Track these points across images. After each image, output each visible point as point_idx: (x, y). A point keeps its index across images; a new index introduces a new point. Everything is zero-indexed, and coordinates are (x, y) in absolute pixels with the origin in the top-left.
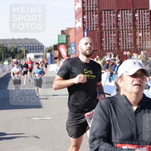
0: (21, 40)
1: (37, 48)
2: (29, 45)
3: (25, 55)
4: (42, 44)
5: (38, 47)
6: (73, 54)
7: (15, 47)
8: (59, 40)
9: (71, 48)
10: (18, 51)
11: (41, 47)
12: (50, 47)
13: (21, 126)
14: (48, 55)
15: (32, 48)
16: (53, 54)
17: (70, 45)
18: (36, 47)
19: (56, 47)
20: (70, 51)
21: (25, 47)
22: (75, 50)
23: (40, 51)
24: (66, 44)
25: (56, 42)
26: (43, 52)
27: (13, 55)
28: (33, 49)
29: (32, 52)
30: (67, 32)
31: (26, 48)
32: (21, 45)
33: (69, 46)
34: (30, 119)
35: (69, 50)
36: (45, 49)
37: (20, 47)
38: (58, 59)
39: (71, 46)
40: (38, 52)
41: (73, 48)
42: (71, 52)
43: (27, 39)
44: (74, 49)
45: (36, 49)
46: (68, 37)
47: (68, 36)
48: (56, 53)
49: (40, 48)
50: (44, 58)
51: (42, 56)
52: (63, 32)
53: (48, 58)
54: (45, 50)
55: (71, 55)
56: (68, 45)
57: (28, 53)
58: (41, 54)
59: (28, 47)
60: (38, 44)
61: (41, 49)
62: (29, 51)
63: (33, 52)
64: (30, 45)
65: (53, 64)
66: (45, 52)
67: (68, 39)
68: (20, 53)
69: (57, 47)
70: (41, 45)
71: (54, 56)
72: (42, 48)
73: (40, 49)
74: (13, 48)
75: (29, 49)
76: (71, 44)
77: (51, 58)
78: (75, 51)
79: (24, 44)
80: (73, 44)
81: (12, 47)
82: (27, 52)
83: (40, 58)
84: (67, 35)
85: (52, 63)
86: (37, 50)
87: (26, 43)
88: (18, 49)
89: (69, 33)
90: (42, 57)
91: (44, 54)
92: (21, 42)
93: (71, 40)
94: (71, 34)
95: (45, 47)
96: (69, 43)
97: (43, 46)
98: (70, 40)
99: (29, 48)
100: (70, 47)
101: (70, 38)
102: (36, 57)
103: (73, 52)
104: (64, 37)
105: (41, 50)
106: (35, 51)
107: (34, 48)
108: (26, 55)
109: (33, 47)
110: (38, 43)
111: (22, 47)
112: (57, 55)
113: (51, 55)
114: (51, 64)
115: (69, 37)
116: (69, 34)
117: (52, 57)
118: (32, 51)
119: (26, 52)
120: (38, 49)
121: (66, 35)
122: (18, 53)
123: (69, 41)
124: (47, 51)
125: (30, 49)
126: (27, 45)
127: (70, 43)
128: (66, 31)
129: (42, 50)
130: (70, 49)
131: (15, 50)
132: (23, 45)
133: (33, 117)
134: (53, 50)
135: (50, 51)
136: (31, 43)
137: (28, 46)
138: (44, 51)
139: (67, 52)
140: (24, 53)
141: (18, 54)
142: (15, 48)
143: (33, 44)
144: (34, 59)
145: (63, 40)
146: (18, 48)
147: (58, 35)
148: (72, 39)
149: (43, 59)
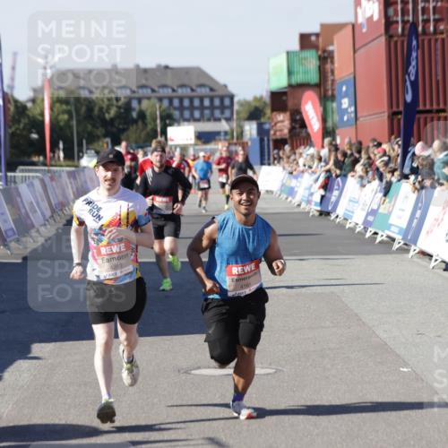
0: (146, 71)
1: (207, 103)
2: (174, 90)
3: (159, 129)
4: (225, 86)
5: (212, 99)
6: (347, 124)
7: (123, 100)
8: (290, 73)
9: (340, 104)
10: (134, 115)
11: (222, 98)
12: (255, 99)
13: (156, 400)
14: (251, 129)
15: (186, 103)
16: (267, 126)
17: (333, 90)
18: (202, 99)
19: (279, 100)
20: (333, 112)
21: (160, 99)
22: (353, 109)
23: (217, 113)
24: (318, 86)
25: (280, 81)
26: (228, 120)
27: (114, 130)
28: (192, 108)
29: (187, 120)
30: (320, 40)
31: (166, 103)
32: (147, 92)
33: (330, 93)
34: (187, 372)
35: (329, 109)
36: (236, 107)
37: (140, 100)
38: (287, 148)
39: (336, 93)
40: (209, 120)
41: (345, 103)
42: (336, 118)
43: (167, 67)
44: (350, 106)
45: (202, 108)
46: (325, 58)
47: (326, 55)
48: (282, 121)
49: (217, 102)
50: (235, 140)
51: (226, 133)
52: (305, 41)
53: (249, 144)
54: (238, 113)
55: (337, 132)
56: (326, 91)
57: (171, 125)
58: (223, 126)
59: (171, 100)
60: (212, 90)
61: (222, 108)
62: (176, 114)
63: (192, 119)
64: (181, 92)
65: (269, 164)
66: (238, 119)
67: (328, 66)
68: (140, 123)
69: (284, 98)
70: (220, 92)
71: (272, 132)
72: (227, 102)
73: (217, 108)
74: (115, 102)
75: (175, 109)
76: (336, 86)
77: (262, 141)
78: (353, 115)
79: (156, 89)
80: (344, 89)
81: (109, 100)
82: (168, 120)
83: (220, 140)
84: (324, 51)
85: (266, 162)
86: (207, 112)
87: (164, 86)
88: (134, 110)
89: (332, 44)
90: (225, 140)
91: (235, 125)
92: (144, 82)
93: (336, 72)
94: (340, 47)
95: (236, 100)
96: (330, 82)
97: (232, 97)
98: (333, 72)
99: (176, 103)
100: (333, 98)
101: (332, 62)
102: (204, 138)
103: (345, 118)
104: (311, 60)
105: (222, 113)
106: (197, 114)
107: (197, 103)
108: (164, 133)
109: (191, 99)
110: (212, 85)
111: (149, 98)
112: (286, 131)
113: (262, 132)
114: (262, 164)
115: (329, 61)
116: (331, 48)
117: (266, 139)
118: (187, 114)
119: (163, 119)
120: (212, 107)
121: (320, 53)
122: (135, 122)
123: (330, 78)
124: (245, 115)
125: (181, 108)
126: (168, 92)
127: (333, 81)
128: (317, 35)
129: (227, 113)
130: (335, 105)
131: (122, 111)
132: (153, 91)
133: (199, 368)
134: (268, 111)
135: (255, 114)
136: (183, 86)
137: (174, 94)
138: (235, 116)
139: (324, 120)
140: (158, 121)
141: (133, 128)
142: (120, 103)
143: (192, 90)
144: (196, 145)
145: (306, 72)
146: (135, 104)
147: (288, 53)
148: (342, 67)
149: (229, 144)
